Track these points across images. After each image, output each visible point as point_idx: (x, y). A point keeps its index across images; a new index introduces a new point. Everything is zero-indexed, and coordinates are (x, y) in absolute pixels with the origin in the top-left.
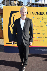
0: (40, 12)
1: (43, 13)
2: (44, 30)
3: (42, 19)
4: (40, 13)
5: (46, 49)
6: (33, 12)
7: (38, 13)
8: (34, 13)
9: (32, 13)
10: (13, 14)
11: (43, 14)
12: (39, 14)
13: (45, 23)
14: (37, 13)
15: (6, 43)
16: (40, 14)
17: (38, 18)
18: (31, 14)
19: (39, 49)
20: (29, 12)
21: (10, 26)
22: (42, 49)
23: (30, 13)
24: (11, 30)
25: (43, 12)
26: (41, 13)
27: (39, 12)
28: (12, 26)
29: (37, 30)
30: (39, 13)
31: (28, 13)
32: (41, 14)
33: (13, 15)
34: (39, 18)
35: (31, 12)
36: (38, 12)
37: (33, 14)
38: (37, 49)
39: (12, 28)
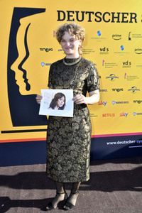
0: (123, 14)
1: (133, 16)
2: (135, 77)
3: (130, 39)
4: (121, 15)
6: (98, 15)
7: (116, 15)
8: (102, 17)
9: (93, 17)
10: (22, 21)
11: (133, 20)
12: (118, 21)
13: (139, 51)
14: (111, 17)
15: (3, 132)
16: (123, 21)
17: (113, 36)
18: (90, 21)
19: (119, 143)
20: (83, 13)
21: (14, 67)
22: (130, 142)
23: (86, 16)
24: (17, 83)
25: (131, 14)
26: (123, 17)
27: (119, 14)
28: (20, 67)
29: (112, 77)
30: (118, 18)
31: (80, 18)
32: (125, 20)
33: (24, 21)
34: (117, 37)
35: (90, 13)
36: (113, 13)
38: (111, 143)
39: (22, 73)
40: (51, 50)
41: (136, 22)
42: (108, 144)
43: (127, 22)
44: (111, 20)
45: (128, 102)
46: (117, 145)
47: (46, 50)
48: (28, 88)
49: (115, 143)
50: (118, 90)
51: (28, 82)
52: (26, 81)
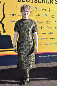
2: (51, 28)
3: (49, 11)
5: (54, 56)
9: (34, 0)
11: (51, 2)
12: (45, 3)
13: (53, 16)
16: (47, 3)
17: (42, 9)
18: (32, 2)
19: (44, 56)
22: (49, 56)
29: (41, 28)
30: (45, 1)
31: (28, 1)
32: (48, 2)
37: (36, 1)
38: (41, 56)
39: (2, 25)
40: (15, 15)
41: (52, 3)
42: (39, 57)
43: (49, 3)
44: (42, 2)
45: (48, 39)
46: (43, 57)
47: (13, 15)
48: (4, 32)
49: (42, 56)
50: (44, 33)
51: (5, 29)
52: (4, 29)
